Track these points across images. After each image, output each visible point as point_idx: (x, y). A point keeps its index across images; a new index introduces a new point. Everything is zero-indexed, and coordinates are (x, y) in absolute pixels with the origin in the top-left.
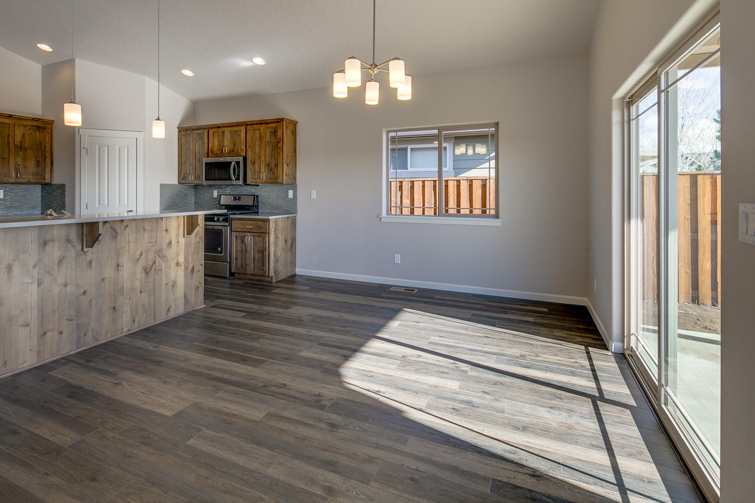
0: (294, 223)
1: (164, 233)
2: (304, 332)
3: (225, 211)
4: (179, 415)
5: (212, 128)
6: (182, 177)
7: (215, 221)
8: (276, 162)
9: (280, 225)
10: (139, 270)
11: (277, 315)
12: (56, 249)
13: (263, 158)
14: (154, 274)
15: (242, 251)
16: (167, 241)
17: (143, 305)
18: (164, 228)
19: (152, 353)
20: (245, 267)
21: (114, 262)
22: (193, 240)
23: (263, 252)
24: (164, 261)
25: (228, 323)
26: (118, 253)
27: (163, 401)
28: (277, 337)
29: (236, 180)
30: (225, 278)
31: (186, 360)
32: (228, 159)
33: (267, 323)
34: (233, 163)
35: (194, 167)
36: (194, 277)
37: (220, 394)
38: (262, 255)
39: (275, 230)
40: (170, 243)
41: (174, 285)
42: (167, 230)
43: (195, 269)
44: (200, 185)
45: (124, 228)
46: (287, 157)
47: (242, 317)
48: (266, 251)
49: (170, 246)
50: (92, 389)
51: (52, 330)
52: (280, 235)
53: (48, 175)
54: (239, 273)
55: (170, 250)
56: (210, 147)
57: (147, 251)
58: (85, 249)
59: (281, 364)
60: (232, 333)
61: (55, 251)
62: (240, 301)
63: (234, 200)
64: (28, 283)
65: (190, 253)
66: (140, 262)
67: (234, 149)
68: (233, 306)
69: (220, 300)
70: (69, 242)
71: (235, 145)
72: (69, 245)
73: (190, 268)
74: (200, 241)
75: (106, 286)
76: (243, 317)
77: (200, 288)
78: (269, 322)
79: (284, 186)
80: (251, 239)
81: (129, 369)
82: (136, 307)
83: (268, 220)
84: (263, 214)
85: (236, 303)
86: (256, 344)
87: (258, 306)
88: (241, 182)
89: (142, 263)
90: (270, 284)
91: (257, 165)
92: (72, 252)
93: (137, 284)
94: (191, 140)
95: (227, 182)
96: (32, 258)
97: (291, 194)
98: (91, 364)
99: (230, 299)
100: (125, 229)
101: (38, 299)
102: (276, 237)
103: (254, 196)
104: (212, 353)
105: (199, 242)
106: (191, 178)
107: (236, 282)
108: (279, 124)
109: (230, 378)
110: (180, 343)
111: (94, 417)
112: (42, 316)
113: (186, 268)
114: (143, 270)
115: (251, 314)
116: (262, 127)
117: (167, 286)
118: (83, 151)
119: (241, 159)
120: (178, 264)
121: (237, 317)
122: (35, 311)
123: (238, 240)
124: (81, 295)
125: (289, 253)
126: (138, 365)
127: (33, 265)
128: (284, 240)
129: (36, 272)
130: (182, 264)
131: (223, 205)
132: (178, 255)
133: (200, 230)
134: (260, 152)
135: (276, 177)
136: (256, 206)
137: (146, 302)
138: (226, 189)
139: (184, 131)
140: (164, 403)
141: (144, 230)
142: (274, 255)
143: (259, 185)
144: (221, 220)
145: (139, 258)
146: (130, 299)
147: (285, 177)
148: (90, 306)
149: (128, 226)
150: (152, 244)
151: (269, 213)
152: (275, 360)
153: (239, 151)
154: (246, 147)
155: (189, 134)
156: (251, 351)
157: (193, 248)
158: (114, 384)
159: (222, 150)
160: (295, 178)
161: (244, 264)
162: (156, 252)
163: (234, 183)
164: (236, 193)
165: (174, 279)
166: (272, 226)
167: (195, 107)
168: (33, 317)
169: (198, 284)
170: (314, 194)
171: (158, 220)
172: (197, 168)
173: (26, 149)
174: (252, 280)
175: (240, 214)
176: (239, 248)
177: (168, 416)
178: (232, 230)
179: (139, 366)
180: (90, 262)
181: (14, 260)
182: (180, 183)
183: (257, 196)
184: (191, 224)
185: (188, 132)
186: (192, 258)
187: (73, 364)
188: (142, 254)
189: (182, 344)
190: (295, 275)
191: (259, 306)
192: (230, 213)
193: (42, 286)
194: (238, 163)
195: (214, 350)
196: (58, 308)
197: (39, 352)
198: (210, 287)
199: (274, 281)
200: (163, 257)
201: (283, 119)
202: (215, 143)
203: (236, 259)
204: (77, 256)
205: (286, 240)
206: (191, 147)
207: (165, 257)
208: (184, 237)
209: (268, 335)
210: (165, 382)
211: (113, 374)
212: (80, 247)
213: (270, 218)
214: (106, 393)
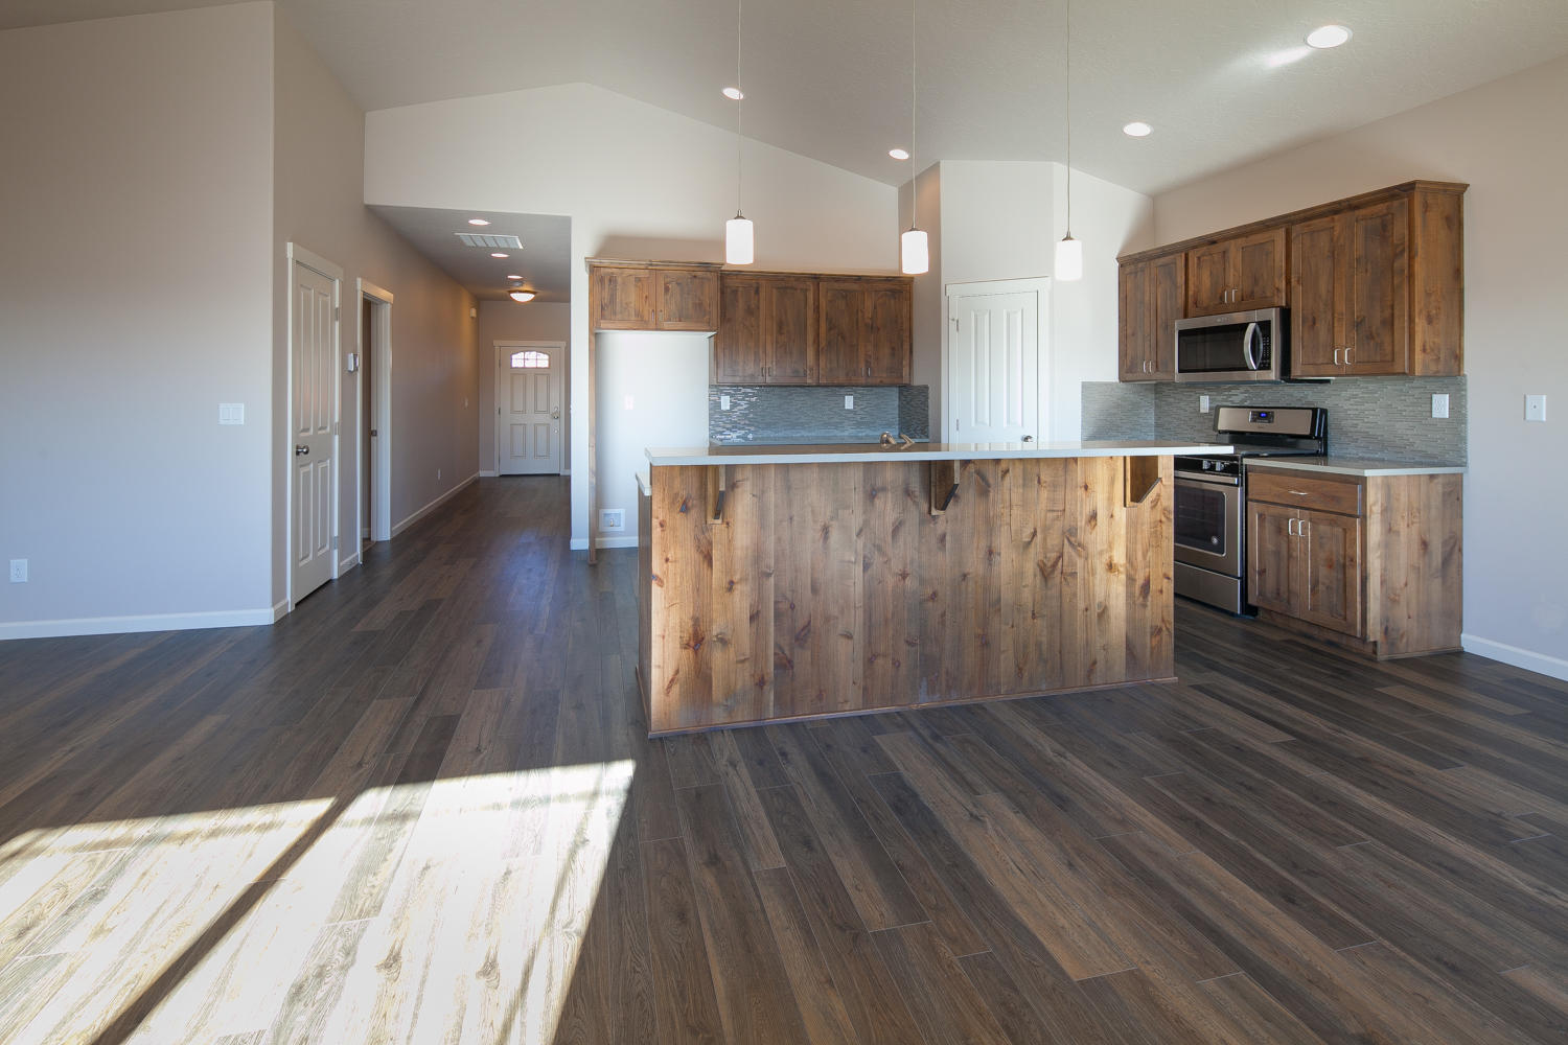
0: (1453, 494)
1: (1080, 492)
2: (1521, 885)
3: (1229, 450)
4: (1096, 988)
5: (1194, 247)
6: (1127, 367)
7: (1201, 471)
8: (1388, 312)
9: (1403, 498)
10: (1030, 568)
11: (1398, 776)
12: (889, 505)
13: (1341, 307)
14: (1061, 583)
15: (1277, 553)
16: (1087, 511)
17: (1039, 645)
18: (1080, 480)
19: (1051, 768)
20: (1289, 602)
21: (983, 544)
22: (1147, 515)
23: (1345, 569)
24: (1080, 556)
25: (1239, 750)
26: (990, 526)
27: (1062, 921)
28: (1408, 862)
29: (1259, 369)
30: (1232, 614)
31: (1123, 822)
32: (1238, 318)
33: (1362, 793)
34: (1251, 327)
35: (1153, 345)
36: (1149, 603)
37: (1210, 984)
38: (1341, 576)
39: (1386, 510)
40: (1094, 517)
41: (1103, 613)
42: (1086, 487)
43: (1153, 587)
44: (1168, 384)
45: (1000, 475)
46: (1428, 295)
47: (1276, 744)
48: (1354, 566)
49: (1093, 523)
50: (930, 806)
51: (885, 656)
52: (1401, 526)
53: (906, 371)
54: (1269, 612)
55: (1094, 532)
56: (1191, 293)
57: (1046, 529)
58: (934, 512)
59: (1430, 980)
60: (1250, 789)
61: (888, 508)
62: (1274, 692)
63: (1254, 420)
64: (849, 562)
65: (1139, 546)
66: (1032, 550)
67: (1253, 292)
68: (1252, 703)
69: (1216, 674)
70: (909, 495)
71: (1256, 281)
72: (909, 501)
73: (1140, 581)
74: (1164, 519)
75: (970, 589)
76: (1282, 745)
77: (1165, 633)
78: (1371, 792)
79: (1416, 383)
80: (1304, 528)
81: (1001, 790)
82: (1026, 646)
83: (1362, 481)
84: (1343, 460)
85: (1260, 694)
86: (1326, 856)
87: (1330, 724)
88: (1273, 374)
89: (1035, 553)
90: (1370, 664)
91: (1322, 327)
92: (913, 516)
93: (1027, 596)
94: (1147, 284)
95: (1237, 375)
96: (855, 520)
97: (1441, 406)
98: (938, 746)
99: (1245, 680)
100: (1003, 477)
101: (864, 595)
102: (1389, 530)
103: (1314, 410)
104: (1196, 831)
105: (1161, 521)
106: (1147, 367)
107: (1261, 631)
108: (1396, 203)
109: (1243, 941)
110: (1112, 765)
111: (925, 883)
112: (869, 625)
113: (1131, 580)
114: (1038, 573)
115: (1304, 743)
116: (1339, 222)
117: (1089, 612)
118: (953, 326)
119: (1273, 315)
120: (1111, 567)
121: (1267, 742)
122: (860, 613)
123: (1267, 524)
124: (928, 600)
125: (1436, 584)
126: (1020, 787)
127: (858, 530)
128: (1416, 546)
129: (860, 543)
130: (1121, 569)
131: (1225, 432)
132: (1110, 546)
133: (1164, 490)
134: (1332, 292)
135: (1389, 358)
136: (1318, 438)
137: (1044, 639)
138: (1233, 392)
139: (1131, 265)
140: (1063, 927)
141: (1039, 482)
142: (1383, 582)
143: (1328, 381)
144: (1218, 468)
145: (1030, 543)
146: (1013, 626)
147: (1419, 356)
148: (943, 623)
149: (1008, 471)
150: (1055, 514)
151: (1363, 459)
152: (1402, 948)
153: (1268, 294)
154: (1288, 282)
155: (1143, 271)
156: (1310, 873)
157: (1146, 534)
158: (971, 815)
159: (1222, 297)
160: (1458, 358)
161: (1283, 589)
162: (1064, 533)
163: (1255, 376)
164: (1258, 402)
165: (1102, 599)
166: (1374, 497)
167: (1155, 206)
168: (855, 621)
169: (1159, 624)
170: (1539, 407)
171: (1068, 463)
172: (1161, 343)
173: (879, 329)
174: (1310, 638)
175: (1271, 456)
176: (1270, 547)
177: (1069, 978)
178: (1250, 497)
179: (1021, 792)
180: (943, 539)
181: (832, 519)
182: (1122, 379)
183: (1324, 412)
184: (1142, 476)
185: (1140, 265)
186: (1144, 556)
187: (911, 733)
188: (1034, 534)
189: (1116, 767)
190: (1460, 653)
191: (1337, 727)
192: (1244, 452)
193: (869, 572)
194: (1265, 326)
195: (1199, 824)
196: (893, 614)
197: (865, 689)
198: (1190, 630)
199: (1382, 655)
200: (1078, 546)
201: (1409, 187)
202: (1203, 281)
203: (1262, 572)
204: (922, 523)
205: (1425, 544)
206: (1147, 298)
207: (1083, 547)
208: (1125, 506)
209: (1370, 840)
210: (1070, 865)
211: (971, 789)
212: (926, 506)
213: (1368, 473)
214: (952, 829)
